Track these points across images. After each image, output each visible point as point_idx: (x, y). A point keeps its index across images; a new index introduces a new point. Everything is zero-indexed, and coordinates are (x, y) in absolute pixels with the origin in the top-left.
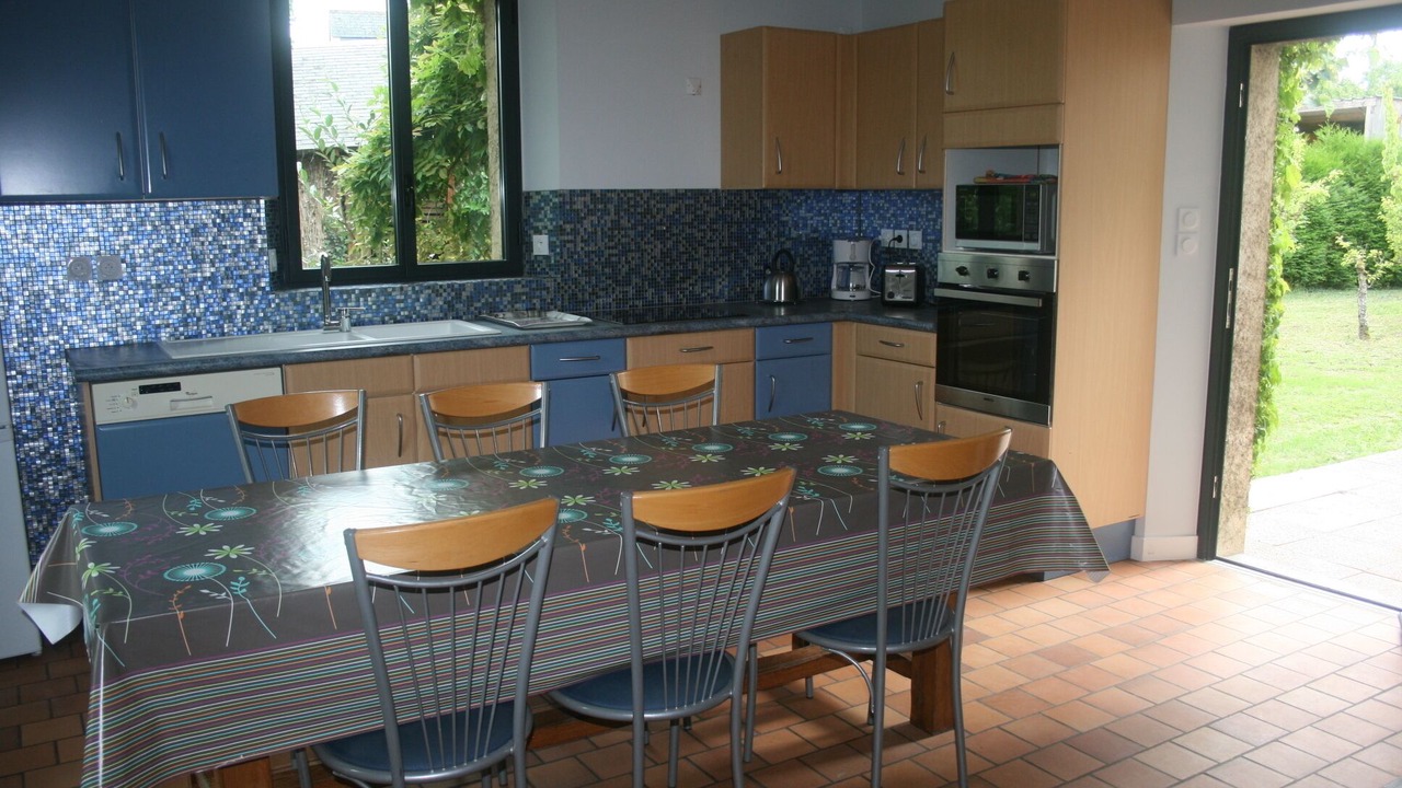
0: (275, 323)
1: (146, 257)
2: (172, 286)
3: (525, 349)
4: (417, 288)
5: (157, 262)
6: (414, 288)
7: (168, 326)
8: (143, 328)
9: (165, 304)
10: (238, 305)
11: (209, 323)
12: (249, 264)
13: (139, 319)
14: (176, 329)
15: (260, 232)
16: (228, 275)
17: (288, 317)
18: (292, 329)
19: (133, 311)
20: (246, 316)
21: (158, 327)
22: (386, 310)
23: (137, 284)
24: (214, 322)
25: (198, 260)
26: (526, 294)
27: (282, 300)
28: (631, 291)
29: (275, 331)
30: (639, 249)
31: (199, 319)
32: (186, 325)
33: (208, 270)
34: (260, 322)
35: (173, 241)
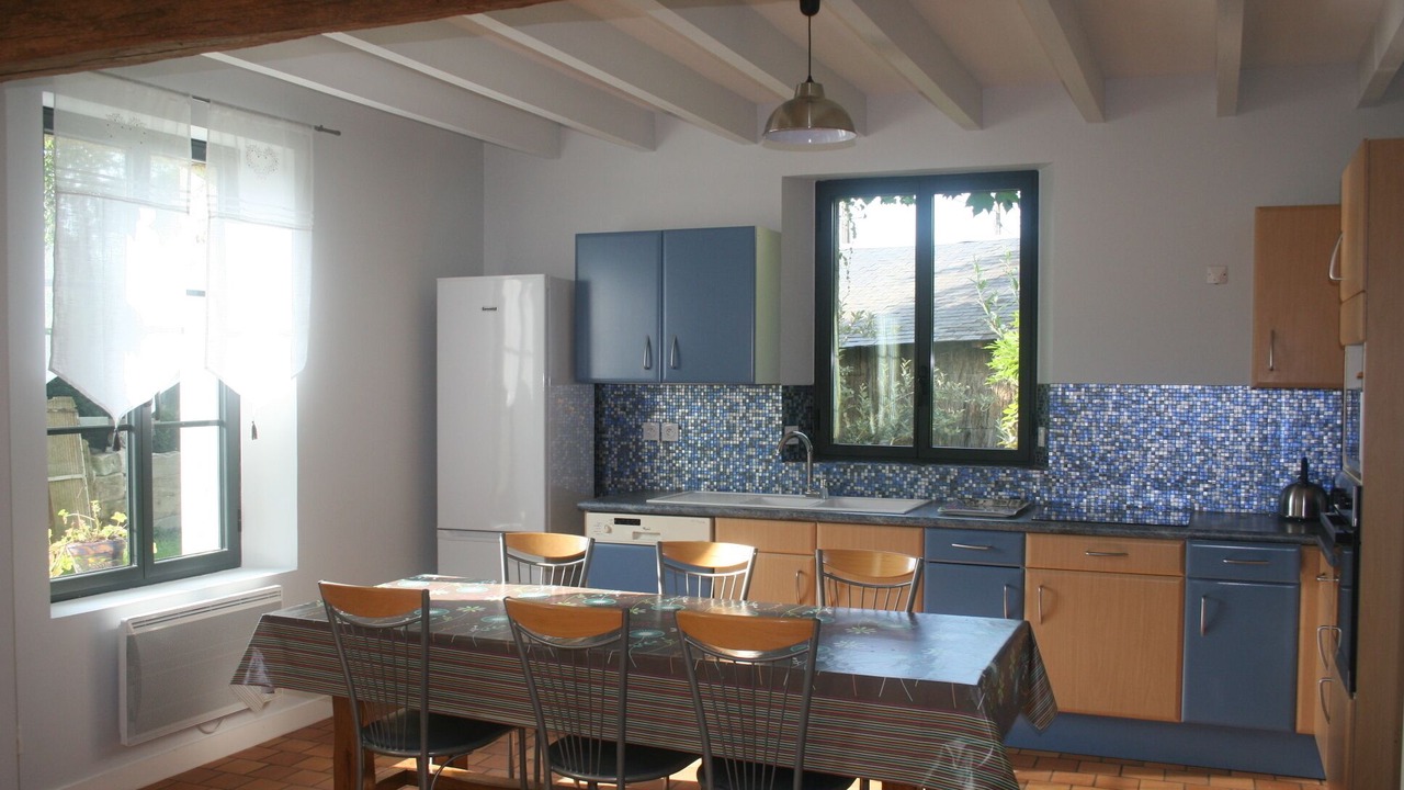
0: (783, 486)
1: (695, 425)
2: (711, 449)
3: (917, 532)
4: (905, 468)
5: (704, 430)
6: (901, 469)
7: (706, 480)
8: (689, 479)
9: (706, 463)
10: (758, 470)
11: (736, 481)
12: (767, 436)
13: (688, 472)
14: (712, 483)
15: (777, 411)
16: (752, 444)
17: (794, 483)
18: (797, 493)
19: (683, 465)
20: (762, 479)
21: (699, 479)
22: (877, 486)
23: (689, 445)
24: (739, 480)
25: (731, 429)
26: (1011, 483)
27: (792, 468)
28: (1129, 490)
29: (783, 493)
30: (1139, 446)
31: (728, 477)
32: (718, 481)
33: (737, 439)
34: (772, 484)
35: (715, 415)
